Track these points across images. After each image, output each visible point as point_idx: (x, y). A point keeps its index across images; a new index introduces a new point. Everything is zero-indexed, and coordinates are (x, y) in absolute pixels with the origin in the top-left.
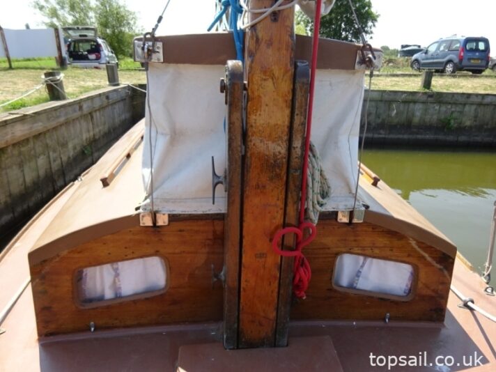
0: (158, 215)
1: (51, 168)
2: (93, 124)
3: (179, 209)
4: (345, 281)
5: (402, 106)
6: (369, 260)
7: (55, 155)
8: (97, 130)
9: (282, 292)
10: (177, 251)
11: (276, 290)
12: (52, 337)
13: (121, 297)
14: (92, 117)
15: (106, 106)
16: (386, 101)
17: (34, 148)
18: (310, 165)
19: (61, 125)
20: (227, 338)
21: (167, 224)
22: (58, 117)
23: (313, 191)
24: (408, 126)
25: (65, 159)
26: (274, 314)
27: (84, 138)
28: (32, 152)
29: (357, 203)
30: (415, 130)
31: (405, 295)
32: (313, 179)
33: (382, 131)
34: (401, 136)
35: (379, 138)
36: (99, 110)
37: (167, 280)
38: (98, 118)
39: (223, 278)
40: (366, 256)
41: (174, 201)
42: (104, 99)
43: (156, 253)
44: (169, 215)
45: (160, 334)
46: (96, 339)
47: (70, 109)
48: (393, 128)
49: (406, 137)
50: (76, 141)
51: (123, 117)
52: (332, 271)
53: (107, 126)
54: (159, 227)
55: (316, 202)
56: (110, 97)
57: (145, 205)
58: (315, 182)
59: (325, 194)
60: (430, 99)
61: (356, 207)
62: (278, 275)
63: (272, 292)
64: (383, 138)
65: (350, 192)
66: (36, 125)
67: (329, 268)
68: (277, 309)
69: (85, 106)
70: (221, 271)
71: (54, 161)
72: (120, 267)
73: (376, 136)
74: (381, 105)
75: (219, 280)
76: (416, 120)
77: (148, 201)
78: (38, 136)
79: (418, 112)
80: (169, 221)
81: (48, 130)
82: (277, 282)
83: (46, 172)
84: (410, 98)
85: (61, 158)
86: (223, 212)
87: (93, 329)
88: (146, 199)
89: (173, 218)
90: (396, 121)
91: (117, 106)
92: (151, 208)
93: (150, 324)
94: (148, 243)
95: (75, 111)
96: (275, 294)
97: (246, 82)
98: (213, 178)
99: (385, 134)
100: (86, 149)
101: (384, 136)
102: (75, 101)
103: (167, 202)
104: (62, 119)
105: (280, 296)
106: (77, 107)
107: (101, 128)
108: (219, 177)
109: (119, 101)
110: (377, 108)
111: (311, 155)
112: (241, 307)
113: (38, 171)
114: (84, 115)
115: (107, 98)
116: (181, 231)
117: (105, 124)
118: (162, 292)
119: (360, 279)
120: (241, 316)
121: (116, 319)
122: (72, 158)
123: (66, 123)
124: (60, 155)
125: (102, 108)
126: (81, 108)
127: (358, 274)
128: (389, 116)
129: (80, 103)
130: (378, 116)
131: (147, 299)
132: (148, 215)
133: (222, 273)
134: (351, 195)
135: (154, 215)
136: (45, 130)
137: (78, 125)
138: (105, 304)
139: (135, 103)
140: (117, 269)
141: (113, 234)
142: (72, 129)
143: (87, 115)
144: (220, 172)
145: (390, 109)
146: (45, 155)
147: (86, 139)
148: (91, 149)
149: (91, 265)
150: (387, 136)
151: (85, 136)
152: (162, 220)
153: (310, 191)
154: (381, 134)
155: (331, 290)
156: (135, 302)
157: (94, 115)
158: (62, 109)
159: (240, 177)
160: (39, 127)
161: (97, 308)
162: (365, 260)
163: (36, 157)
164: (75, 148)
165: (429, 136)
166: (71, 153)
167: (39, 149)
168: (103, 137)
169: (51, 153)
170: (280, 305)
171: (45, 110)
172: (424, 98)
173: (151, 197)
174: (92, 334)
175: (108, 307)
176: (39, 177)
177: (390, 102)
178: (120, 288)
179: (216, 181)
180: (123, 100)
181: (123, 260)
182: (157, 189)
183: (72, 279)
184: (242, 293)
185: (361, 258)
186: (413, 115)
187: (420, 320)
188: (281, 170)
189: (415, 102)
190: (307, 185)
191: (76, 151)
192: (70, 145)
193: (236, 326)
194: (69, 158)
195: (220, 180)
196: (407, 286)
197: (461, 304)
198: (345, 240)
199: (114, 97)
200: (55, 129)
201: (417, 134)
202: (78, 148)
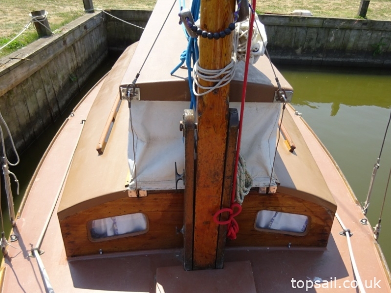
0: (140, 191)
1: (47, 99)
2: (76, 54)
3: (154, 188)
4: (263, 225)
5: (339, 32)
6: (279, 213)
7: (49, 87)
8: (79, 58)
9: (219, 241)
10: (153, 210)
11: (216, 240)
12: (75, 258)
13: (118, 235)
14: (74, 48)
15: (85, 35)
16: (326, 28)
17: (33, 85)
18: (239, 171)
19: (51, 61)
20: (186, 265)
21: (146, 195)
22: (48, 55)
23: (240, 186)
24: (342, 50)
25: (57, 89)
26: (215, 252)
27: (70, 68)
28: (32, 89)
29: (272, 182)
30: (349, 54)
31: (302, 231)
32: (240, 180)
33: (320, 55)
34: (336, 59)
35: (317, 61)
36: (79, 40)
37: (147, 226)
38: (79, 47)
39: (183, 232)
40: (277, 211)
41: (151, 183)
42: (83, 30)
43: (140, 211)
44: (147, 191)
45: (144, 256)
46: (104, 259)
47: (56, 46)
48: (329, 52)
49: (340, 60)
50: (64, 72)
51: (100, 42)
52: (254, 220)
53: (87, 53)
54: (141, 197)
55: (242, 191)
56: (88, 27)
57: (132, 185)
58: (241, 181)
59: (249, 183)
60: (364, 26)
61: (271, 184)
62: (217, 233)
63: (214, 241)
64: (320, 61)
65: (268, 175)
66: (31, 66)
67: (253, 218)
68: (217, 250)
69: (68, 40)
70: (182, 228)
71: (49, 92)
72: (116, 219)
73: (315, 59)
74: (322, 31)
75: (181, 233)
76: (350, 45)
77: (133, 182)
78: (34, 75)
79: (352, 38)
80: (148, 194)
81: (42, 68)
82: (217, 236)
83: (44, 102)
84: (347, 25)
85: (54, 89)
86: (183, 188)
87: (101, 253)
88: (132, 181)
89: (150, 193)
90: (333, 46)
91: (93, 33)
92: (136, 187)
93: (137, 250)
94: (134, 206)
95: (60, 46)
96: (216, 243)
97: (196, 124)
98: (176, 177)
99: (323, 58)
100: (72, 77)
101: (321, 59)
102: (59, 38)
103: (145, 183)
104: (51, 56)
105: (219, 244)
106: (62, 42)
107: (82, 55)
108: (179, 175)
109: (95, 28)
110: (318, 35)
111: (240, 164)
112: (194, 249)
113: (37, 103)
114: (68, 48)
115: (85, 28)
116: (155, 199)
117: (85, 51)
118: (144, 232)
119: (273, 223)
120: (194, 254)
121: (116, 247)
122: (62, 86)
123: (54, 58)
124: (53, 87)
125: (82, 38)
126: (65, 42)
127: (272, 220)
128: (328, 41)
129: (64, 38)
130: (318, 41)
131: (134, 236)
132: (134, 191)
133: (182, 229)
134: (268, 176)
135: (138, 191)
136: (39, 68)
137: (64, 57)
138: (108, 240)
139: (109, 27)
140: (115, 220)
141: (111, 201)
142: (59, 62)
143: (70, 47)
144: (180, 172)
145: (329, 35)
146: (41, 89)
147: (72, 68)
148: (76, 76)
149: (98, 218)
150: (324, 59)
151: (70, 65)
152: (143, 194)
153: (238, 187)
154: (319, 57)
155: (253, 230)
156: (127, 238)
157: (76, 45)
158: (50, 47)
159: (193, 182)
160: (34, 67)
161: (103, 242)
162: (277, 213)
163: (35, 92)
164: (63, 78)
165: (360, 60)
166: (61, 83)
167: (36, 85)
168: (85, 63)
169: (46, 86)
170: (218, 248)
171: (37, 51)
172: (359, 26)
173: (135, 180)
174: (101, 256)
175: (110, 241)
176: (39, 107)
177: (329, 29)
178: (117, 230)
179: (178, 178)
180: (98, 26)
181: (118, 215)
182: (139, 174)
183: (87, 227)
184: (195, 242)
185: (274, 212)
186: (348, 41)
187: (311, 246)
188: (219, 178)
189: (351, 29)
190: (236, 183)
191: (64, 80)
192: (60, 76)
193: (191, 258)
194: (60, 87)
195: (181, 177)
196: (304, 227)
197: (342, 231)
198: (263, 203)
199: (91, 26)
200: (47, 65)
201: (350, 57)
202: (66, 77)
